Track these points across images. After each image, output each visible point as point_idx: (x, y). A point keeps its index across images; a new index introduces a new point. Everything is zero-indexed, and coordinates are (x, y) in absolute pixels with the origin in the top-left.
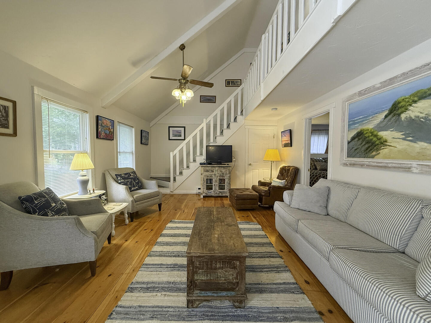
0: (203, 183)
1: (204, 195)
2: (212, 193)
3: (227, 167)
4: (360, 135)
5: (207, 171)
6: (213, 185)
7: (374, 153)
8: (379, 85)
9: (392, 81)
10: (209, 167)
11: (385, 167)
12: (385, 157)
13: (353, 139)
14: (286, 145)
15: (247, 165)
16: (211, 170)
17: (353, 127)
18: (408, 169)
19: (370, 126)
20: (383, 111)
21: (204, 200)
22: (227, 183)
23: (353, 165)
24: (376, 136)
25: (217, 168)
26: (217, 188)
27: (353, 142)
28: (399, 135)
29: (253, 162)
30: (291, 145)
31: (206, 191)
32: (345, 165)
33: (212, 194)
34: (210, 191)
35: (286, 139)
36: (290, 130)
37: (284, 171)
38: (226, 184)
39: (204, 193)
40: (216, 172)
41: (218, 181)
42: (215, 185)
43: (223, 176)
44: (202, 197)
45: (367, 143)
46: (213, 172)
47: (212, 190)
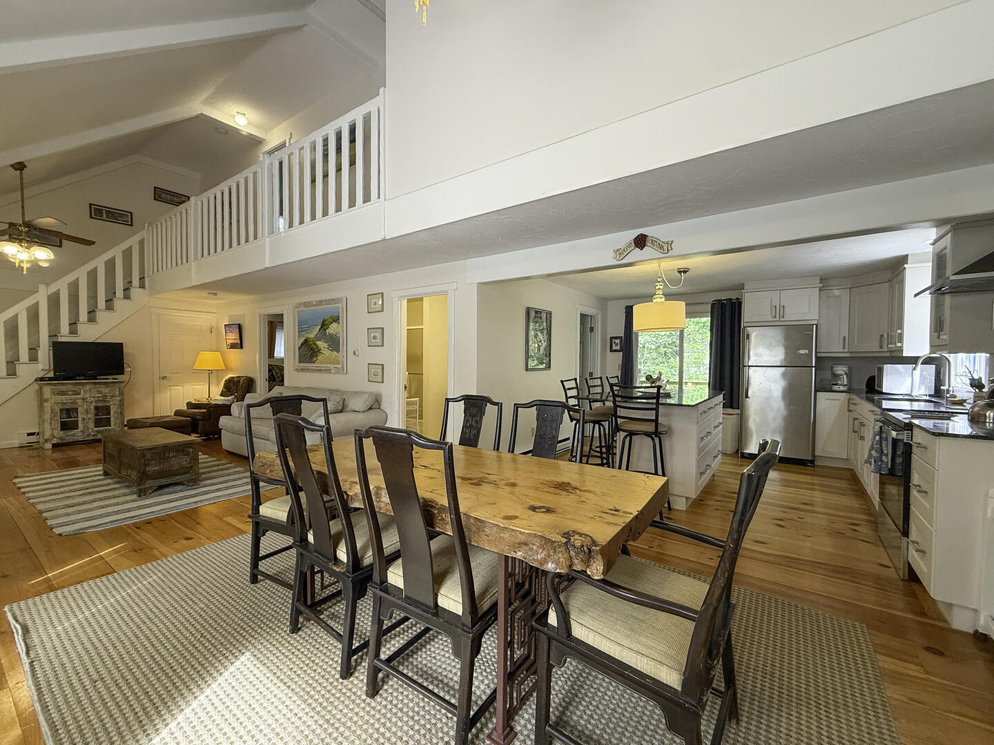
0: (51, 419)
1: (55, 441)
2: (77, 434)
3: (113, 382)
4: (306, 341)
5: (62, 393)
6: (80, 419)
7: (315, 359)
8: (314, 303)
9: (320, 302)
10: (68, 385)
11: (320, 371)
12: (321, 363)
13: (302, 345)
14: (233, 346)
15: (157, 380)
16: (71, 391)
17: (301, 333)
18: (329, 371)
19: (312, 336)
20: (318, 325)
21: (53, 452)
22: (115, 412)
23: (303, 370)
24: (315, 344)
25: (88, 387)
26: (92, 425)
27: (302, 349)
28: (326, 345)
29: (171, 373)
30: (240, 345)
31: (58, 433)
32: (297, 370)
33: (77, 438)
34: (73, 433)
35: (233, 337)
36: (239, 325)
37: (232, 384)
38: (112, 414)
39: (54, 437)
40: (86, 395)
41: (93, 411)
42: (84, 419)
43: (104, 401)
44: (49, 446)
45: (311, 350)
46: (79, 394)
47: (78, 429)
